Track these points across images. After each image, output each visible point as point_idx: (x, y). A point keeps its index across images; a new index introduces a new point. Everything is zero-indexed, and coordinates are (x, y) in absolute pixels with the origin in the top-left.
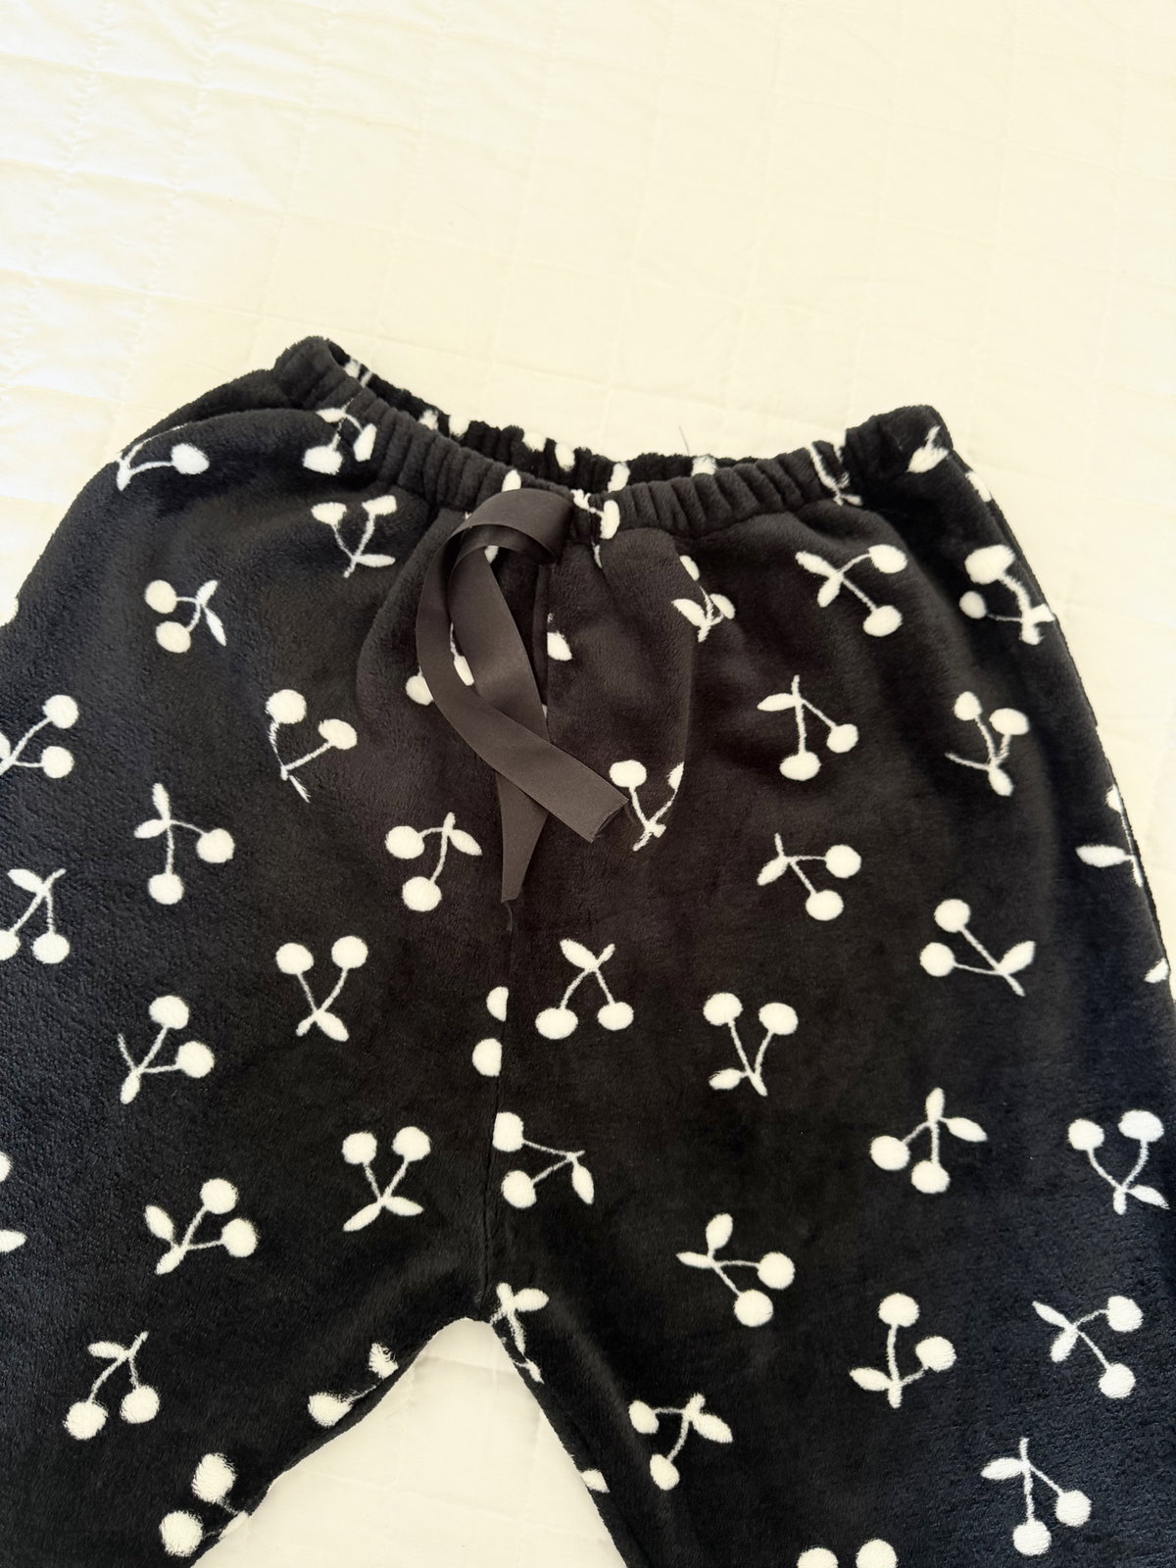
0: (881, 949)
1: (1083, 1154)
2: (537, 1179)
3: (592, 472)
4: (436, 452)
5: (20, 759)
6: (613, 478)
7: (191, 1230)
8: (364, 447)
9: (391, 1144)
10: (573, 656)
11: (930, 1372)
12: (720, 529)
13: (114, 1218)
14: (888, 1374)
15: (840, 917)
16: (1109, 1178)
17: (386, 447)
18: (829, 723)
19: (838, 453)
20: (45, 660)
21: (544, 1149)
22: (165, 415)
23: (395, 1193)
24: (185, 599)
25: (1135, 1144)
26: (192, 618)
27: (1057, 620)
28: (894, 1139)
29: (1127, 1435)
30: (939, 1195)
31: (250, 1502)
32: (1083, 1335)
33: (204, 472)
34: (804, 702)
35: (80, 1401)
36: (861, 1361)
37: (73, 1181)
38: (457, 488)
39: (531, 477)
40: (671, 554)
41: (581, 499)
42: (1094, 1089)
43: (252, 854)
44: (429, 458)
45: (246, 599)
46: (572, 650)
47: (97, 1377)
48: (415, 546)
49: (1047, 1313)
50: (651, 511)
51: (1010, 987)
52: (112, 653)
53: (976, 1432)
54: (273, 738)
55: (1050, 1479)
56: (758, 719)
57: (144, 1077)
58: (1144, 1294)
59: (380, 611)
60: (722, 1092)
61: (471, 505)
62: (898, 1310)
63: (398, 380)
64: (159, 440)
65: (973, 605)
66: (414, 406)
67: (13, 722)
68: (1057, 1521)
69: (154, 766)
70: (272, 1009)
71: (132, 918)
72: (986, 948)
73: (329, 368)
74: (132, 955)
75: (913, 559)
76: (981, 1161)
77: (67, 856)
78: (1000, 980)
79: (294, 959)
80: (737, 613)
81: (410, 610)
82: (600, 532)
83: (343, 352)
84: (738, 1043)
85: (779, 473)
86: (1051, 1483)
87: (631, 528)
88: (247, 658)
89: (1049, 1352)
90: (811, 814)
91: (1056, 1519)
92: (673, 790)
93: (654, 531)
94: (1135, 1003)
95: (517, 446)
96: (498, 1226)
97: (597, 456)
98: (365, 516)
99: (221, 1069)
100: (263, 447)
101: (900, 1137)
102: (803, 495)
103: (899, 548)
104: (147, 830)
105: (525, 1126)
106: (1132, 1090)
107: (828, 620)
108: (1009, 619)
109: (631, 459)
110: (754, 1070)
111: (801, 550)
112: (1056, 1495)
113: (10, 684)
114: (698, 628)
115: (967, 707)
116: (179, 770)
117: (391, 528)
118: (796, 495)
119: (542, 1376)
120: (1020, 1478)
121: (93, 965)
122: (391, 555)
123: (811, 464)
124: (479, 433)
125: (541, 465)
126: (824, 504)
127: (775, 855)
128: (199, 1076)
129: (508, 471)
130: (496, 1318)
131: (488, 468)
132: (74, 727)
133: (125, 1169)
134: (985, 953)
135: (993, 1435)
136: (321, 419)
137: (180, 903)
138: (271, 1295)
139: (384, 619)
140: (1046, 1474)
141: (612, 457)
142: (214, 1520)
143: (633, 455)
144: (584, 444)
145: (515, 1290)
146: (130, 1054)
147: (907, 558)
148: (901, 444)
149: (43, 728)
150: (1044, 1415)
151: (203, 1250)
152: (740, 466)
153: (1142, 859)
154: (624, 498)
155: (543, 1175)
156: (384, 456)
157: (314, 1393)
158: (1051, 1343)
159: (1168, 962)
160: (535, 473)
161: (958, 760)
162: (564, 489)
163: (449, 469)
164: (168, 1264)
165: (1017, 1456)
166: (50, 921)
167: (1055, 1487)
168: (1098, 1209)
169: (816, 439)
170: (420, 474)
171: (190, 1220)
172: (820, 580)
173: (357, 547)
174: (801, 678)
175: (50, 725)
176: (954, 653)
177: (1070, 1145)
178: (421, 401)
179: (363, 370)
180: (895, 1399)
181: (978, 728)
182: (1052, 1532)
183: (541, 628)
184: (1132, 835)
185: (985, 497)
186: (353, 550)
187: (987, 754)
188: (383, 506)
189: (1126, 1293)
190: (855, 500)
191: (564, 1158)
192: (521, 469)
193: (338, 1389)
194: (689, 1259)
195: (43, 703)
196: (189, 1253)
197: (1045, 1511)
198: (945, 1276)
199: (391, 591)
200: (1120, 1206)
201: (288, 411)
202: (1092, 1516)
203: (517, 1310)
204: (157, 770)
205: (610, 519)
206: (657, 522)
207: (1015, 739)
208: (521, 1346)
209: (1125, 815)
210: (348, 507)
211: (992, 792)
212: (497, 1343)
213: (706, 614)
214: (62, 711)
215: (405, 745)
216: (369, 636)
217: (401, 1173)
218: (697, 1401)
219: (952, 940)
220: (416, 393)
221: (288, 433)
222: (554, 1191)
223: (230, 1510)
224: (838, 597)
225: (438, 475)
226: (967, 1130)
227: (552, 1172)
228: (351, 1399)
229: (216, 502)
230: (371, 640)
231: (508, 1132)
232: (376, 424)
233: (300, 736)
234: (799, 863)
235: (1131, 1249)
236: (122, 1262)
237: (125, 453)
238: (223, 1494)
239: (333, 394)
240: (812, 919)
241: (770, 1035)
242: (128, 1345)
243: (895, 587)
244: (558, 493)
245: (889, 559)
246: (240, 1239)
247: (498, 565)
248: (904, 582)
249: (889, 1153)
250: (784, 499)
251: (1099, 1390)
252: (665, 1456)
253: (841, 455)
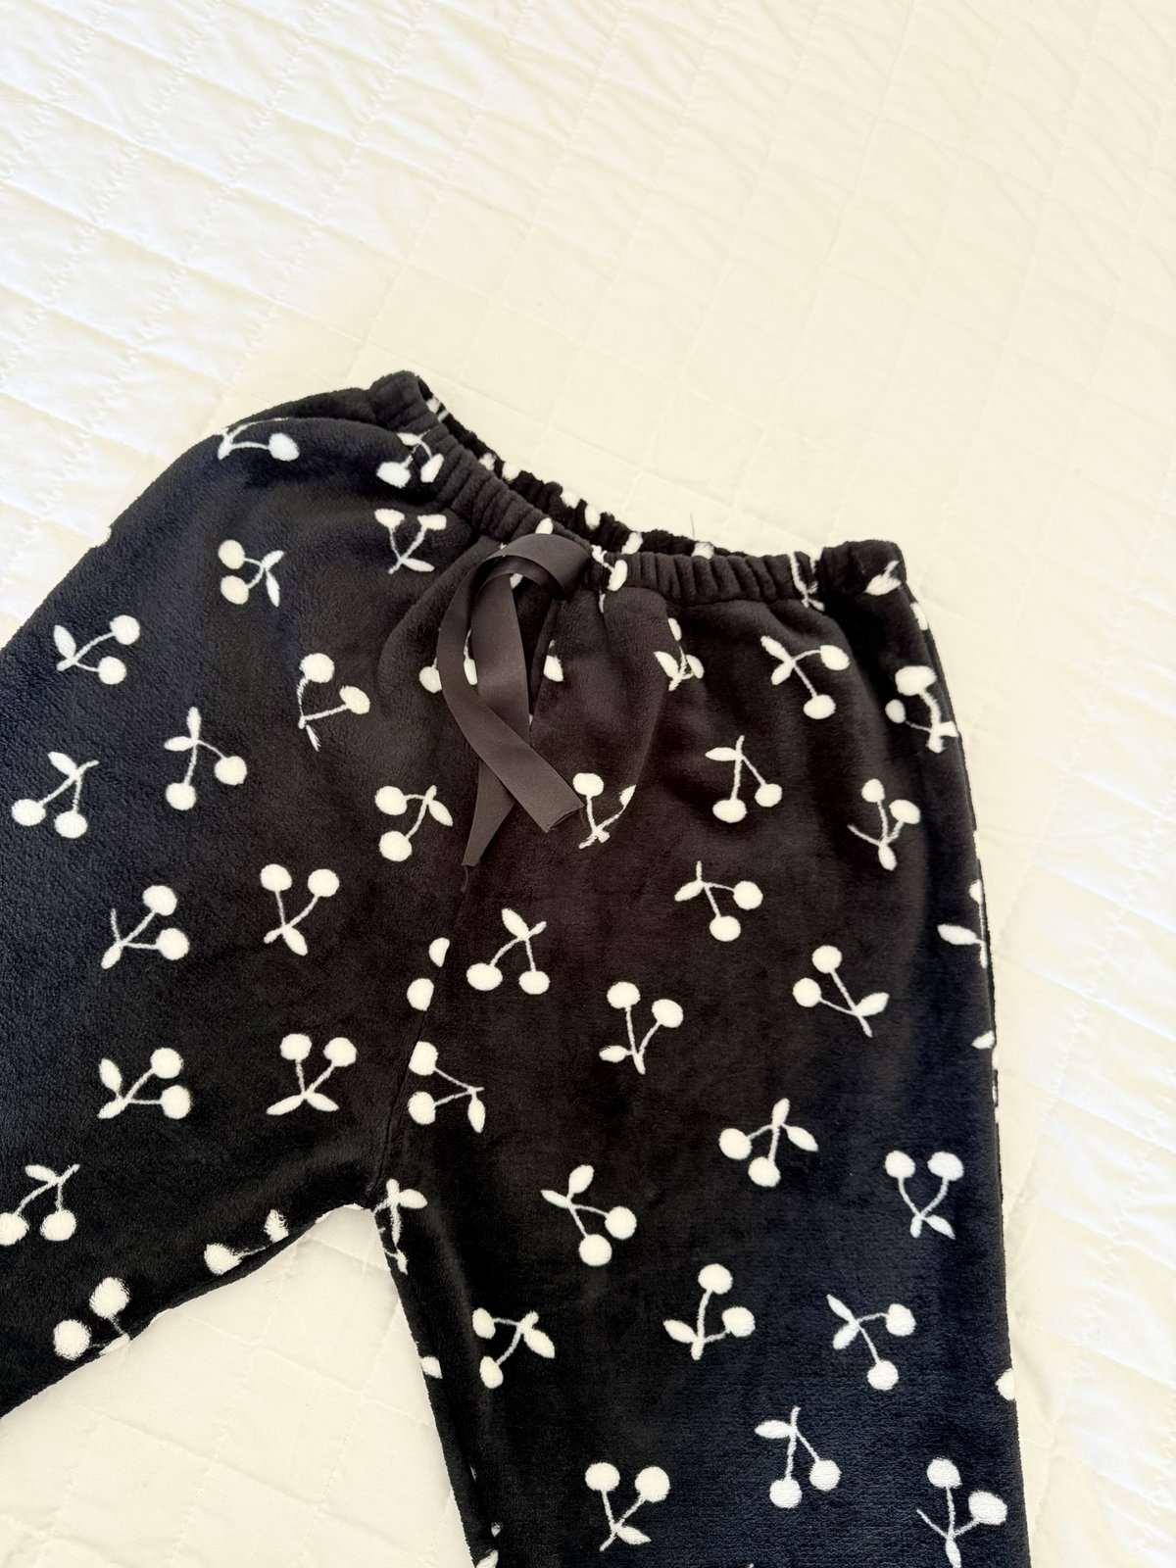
0: (763, 974)
1: (895, 1180)
2: (439, 1103)
3: (612, 534)
4: (488, 490)
5: (81, 661)
6: (627, 543)
7: (136, 1087)
8: (430, 472)
9: (324, 1048)
10: (565, 679)
11: (730, 1336)
12: (706, 604)
13: (72, 1063)
14: (695, 1330)
15: (736, 941)
16: (912, 1206)
17: (449, 476)
18: (760, 779)
19: (813, 565)
20: (122, 585)
21: (450, 1079)
22: (269, 406)
23: (318, 1090)
24: (252, 561)
25: (938, 1180)
26: (253, 578)
27: (960, 739)
28: (741, 1133)
29: (882, 1422)
30: (768, 1189)
31: (136, 1325)
32: (863, 1331)
33: (293, 461)
34: (744, 758)
35: (8, 1212)
36: (675, 1314)
37: (46, 1024)
38: (499, 522)
39: (561, 527)
40: (661, 614)
41: (598, 554)
42: (914, 1128)
43: (260, 783)
44: (481, 493)
45: (305, 572)
46: (564, 674)
47: (27, 1194)
48: (453, 562)
49: (837, 1306)
50: (653, 576)
51: (861, 1028)
52: (181, 591)
53: (758, 1394)
54: (300, 691)
55: (811, 1446)
56: (704, 765)
57: (126, 949)
58: (920, 1307)
59: (413, 607)
60: (608, 1063)
61: (507, 539)
62: (715, 1279)
63: (469, 423)
64: (262, 425)
65: (896, 711)
66: (478, 448)
67: (83, 629)
68: (809, 1483)
69: (195, 692)
70: (247, 916)
71: (147, 815)
72: (849, 991)
73: (415, 400)
74: (140, 845)
75: (854, 662)
76: (809, 1168)
77: (103, 750)
78: (854, 1019)
79: (275, 878)
80: (705, 675)
81: (439, 612)
82: (608, 584)
83: (428, 389)
84: (630, 1026)
85: (762, 570)
86: (811, 1450)
87: (633, 586)
88: (295, 621)
89: (832, 1339)
90: (731, 852)
91: (809, 1481)
92: (622, 806)
93: (652, 593)
94: (961, 1062)
95: (555, 499)
96: (399, 1132)
97: (618, 523)
98: (418, 527)
99: (193, 956)
100: (347, 452)
101: (746, 1133)
102: (777, 592)
103: (845, 651)
104: (176, 744)
105: (439, 1056)
106: (945, 1135)
107: (776, 696)
108: (921, 728)
109: (646, 531)
110: (638, 1051)
111: (766, 634)
112: (813, 1461)
113: (88, 597)
114: (671, 679)
115: (873, 791)
116: (214, 700)
117: (437, 542)
118: (772, 591)
119: (408, 1267)
120: (787, 1440)
121: (104, 847)
122: (432, 564)
123: (789, 569)
124: (526, 483)
125: (571, 519)
126: (793, 603)
127: (694, 878)
128: (173, 959)
129: (543, 518)
130: (380, 1207)
131: (528, 512)
132: (133, 645)
133: (92, 1024)
134: (846, 995)
135: (771, 1399)
136: (400, 441)
137: (190, 810)
138: (192, 1156)
139: (414, 615)
140: (809, 1441)
141: (630, 525)
142: (102, 1332)
143: (648, 529)
144: (610, 511)
145: (402, 1188)
146: (118, 927)
147: (850, 660)
148: (865, 568)
149: (107, 640)
150: (817, 1391)
151: (143, 1105)
152: (732, 557)
153: (991, 948)
154: (634, 561)
155: (445, 1100)
156: (445, 482)
157: (211, 1243)
158: (835, 1332)
159: (995, 1036)
160: (565, 524)
161: (857, 833)
162: (586, 543)
163: (496, 505)
164: (110, 1111)
165: (788, 1421)
166: (76, 801)
167: (814, 1454)
168: (897, 1230)
169: (798, 550)
170: (471, 504)
171: (138, 1078)
172: (777, 662)
173: (406, 551)
174: (745, 739)
175: (113, 639)
176: (871, 746)
177: (885, 1170)
178: (484, 444)
179: (442, 408)
180: (697, 1353)
181: (878, 811)
182: (803, 1491)
183: (543, 651)
184: (986, 924)
185: (923, 626)
186: (402, 551)
187: (881, 833)
188: (435, 522)
189: (906, 1303)
190: (820, 606)
191: (466, 1090)
192: (554, 519)
193: (233, 1243)
194: (551, 1196)
195: (111, 619)
196: (130, 1105)
197: (802, 1474)
198: (760, 1259)
199: (426, 593)
200: (915, 1230)
201: (374, 428)
202: (840, 1485)
203: (399, 1205)
204: (196, 696)
205: (618, 576)
206: (656, 586)
207: (906, 826)
208: (396, 1236)
209: (984, 905)
210: (406, 517)
211: (879, 864)
212: (375, 1232)
213: (679, 669)
214: (125, 629)
215: (409, 721)
216: (399, 625)
217: (326, 1074)
218: (532, 1318)
219: (823, 980)
220: (481, 437)
221: (371, 445)
222: (452, 1115)
223: (118, 1328)
224: (788, 679)
225: (485, 508)
226: (802, 1139)
227: (453, 1100)
228: (242, 1254)
229: (297, 487)
230: (400, 629)
231: (424, 1059)
232: (444, 455)
233: (323, 695)
234: (712, 889)
235: (917, 1267)
236: (71, 1100)
237: (232, 429)
238: (115, 1313)
239: (414, 423)
240: (713, 937)
241: (657, 1025)
242: (60, 1172)
243: (835, 682)
244: (581, 544)
245: (835, 658)
246: (176, 1103)
247: (518, 592)
248: (843, 679)
249: (734, 1143)
250: (762, 592)
251: (867, 1379)
252: (495, 1360)
253: (816, 567)
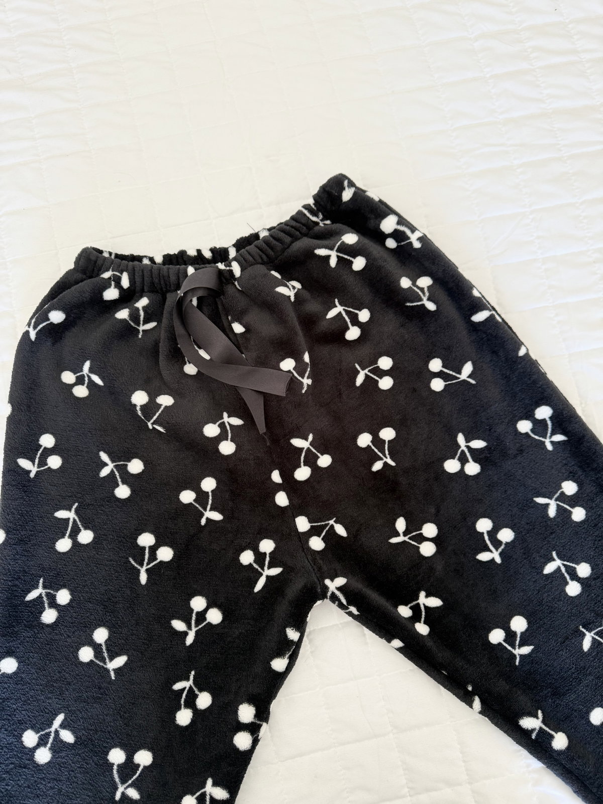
0: (414, 390)
1: (527, 434)
2: (322, 537)
3: (220, 255)
4: (155, 272)
5: (38, 467)
6: (230, 254)
7: (193, 622)
8: (125, 282)
9: (259, 550)
10: (245, 329)
11: (507, 544)
12: (281, 255)
13: (159, 632)
14: (491, 551)
15: (394, 385)
16: (541, 439)
17: (134, 278)
18: (356, 311)
19: (313, 206)
20: (32, 423)
21: (319, 524)
22: (37, 304)
23: (269, 568)
24: (78, 374)
25: (544, 421)
26: (85, 381)
27: (425, 235)
28: (452, 460)
29: (591, 533)
30: (479, 474)
31: (265, 716)
32: (558, 502)
33: (65, 320)
34: (343, 307)
35: (179, 710)
36: (478, 551)
37: (137, 625)
38: (170, 283)
39: (197, 266)
40: (266, 272)
41: (221, 266)
42: (519, 407)
43: (151, 463)
44: (154, 276)
45: (104, 362)
46: (244, 327)
47: (181, 698)
48: (163, 314)
49: (541, 500)
50: (251, 259)
51: (469, 382)
52: (58, 408)
53: (534, 558)
54: (139, 413)
55: (570, 563)
56: (329, 323)
57: (147, 570)
58: (574, 476)
59: (160, 344)
60: (378, 471)
61: (178, 287)
62: (484, 525)
63: (127, 252)
64: (41, 313)
65: (391, 243)
66: (138, 259)
67: (29, 453)
68: (580, 578)
69: (96, 445)
70: (187, 520)
71: (114, 510)
72: (453, 371)
73: (97, 257)
74: (121, 524)
75: (359, 235)
76: (489, 454)
77: (76, 497)
78: (464, 381)
79: (187, 497)
80: (302, 285)
81: (173, 339)
82: (234, 276)
83: (99, 249)
84: (376, 450)
85: (294, 223)
86: (571, 564)
87: (246, 269)
88: (115, 386)
89: (548, 515)
90: (366, 350)
91: (579, 577)
92: (308, 363)
93: (256, 266)
94: (519, 366)
95: (186, 257)
96: (314, 560)
97: (219, 248)
98: (138, 309)
99: (177, 553)
100: (85, 299)
101: (454, 458)
102: (307, 228)
103: (352, 233)
104: (105, 472)
105: (308, 518)
106: (534, 400)
107: (338, 272)
108: (406, 242)
109: (234, 243)
110: (387, 458)
111: (315, 249)
112: (575, 568)
113: (22, 438)
114: (290, 296)
115: (405, 283)
116: (107, 443)
117: (150, 310)
118: (304, 229)
119: (358, 611)
120: (559, 568)
121: (106, 536)
122: (155, 321)
123: (305, 215)
124: (169, 259)
125: (199, 260)
126: (316, 228)
127: (358, 372)
128: (169, 560)
129: (187, 267)
130: (329, 594)
131: (179, 270)
132: (55, 445)
133: (156, 611)
134: (454, 374)
135: (541, 556)
136: (103, 278)
137: (131, 495)
138: (237, 633)
139: (163, 348)
140: (568, 562)
141: (226, 246)
142: (254, 729)
143: (234, 242)
144: (212, 245)
145: (332, 580)
146: (137, 564)
147: (357, 235)
148: (336, 192)
149: (43, 451)
150: (557, 539)
151: (201, 628)
152: (278, 227)
153: (498, 312)
154: (239, 258)
155: (324, 534)
156: (135, 282)
157: (271, 661)
158: (547, 511)
159: (525, 346)
160: (198, 264)
161: (411, 304)
162: (213, 265)
163: (164, 277)
164: (190, 640)
165: (554, 560)
166: (80, 526)
167: (574, 565)
168: (542, 452)
169: (303, 204)
170: (152, 283)
171: (191, 618)
172: (328, 257)
173: (140, 323)
174: (338, 299)
175: (45, 448)
176: (391, 265)
177: (520, 432)
178: (139, 256)
179: (110, 254)
180: (498, 560)
181: (413, 289)
182: (580, 583)
183: (228, 324)
184: (489, 304)
185: (377, 199)
186: (138, 325)
187: (421, 297)
188: (143, 302)
189: (567, 479)
190: (328, 222)
191: (329, 524)
192: (192, 264)
193: (280, 654)
194: (394, 540)
195: (38, 441)
196: (196, 632)
197: (574, 576)
198: (496, 504)
199: (161, 335)
200: (550, 447)
201: (89, 281)
202: (593, 569)
203: (336, 587)
204: (98, 446)
205: (236, 269)
206: (255, 262)
207: (429, 287)
208: (344, 601)
209: (483, 296)
210: (129, 309)
211: (429, 311)
212: (334, 607)
213: (290, 290)
214: (47, 441)
215: (194, 393)
216: (160, 356)
217: (268, 559)
218: (422, 594)
219: (440, 375)
220: (136, 253)
221: (93, 289)
222: (331, 538)
223: (259, 722)
224: (338, 261)
225: (160, 281)
226: (478, 444)
227: (327, 531)
228: (287, 656)
229: (74, 330)
230: (161, 358)
231: (303, 524)
232: (126, 271)
233: (150, 408)
234: (369, 371)
235: (561, 462)
236: (171, 647)
237: (29, 325)
238: (253, 717)
239: (103, 267)
240: (383, 390)
241: (387, 442)
242: (188, 679)
243: (358, 248)
244: (211, 267)
245: (350, 238)
246: (215, 616)
247: (199, 306)
248: (360, 245)
249: (452, 466)
250: (300, 233)
251: (573, 520)
252: (420, 622)
253: (315, 207)
